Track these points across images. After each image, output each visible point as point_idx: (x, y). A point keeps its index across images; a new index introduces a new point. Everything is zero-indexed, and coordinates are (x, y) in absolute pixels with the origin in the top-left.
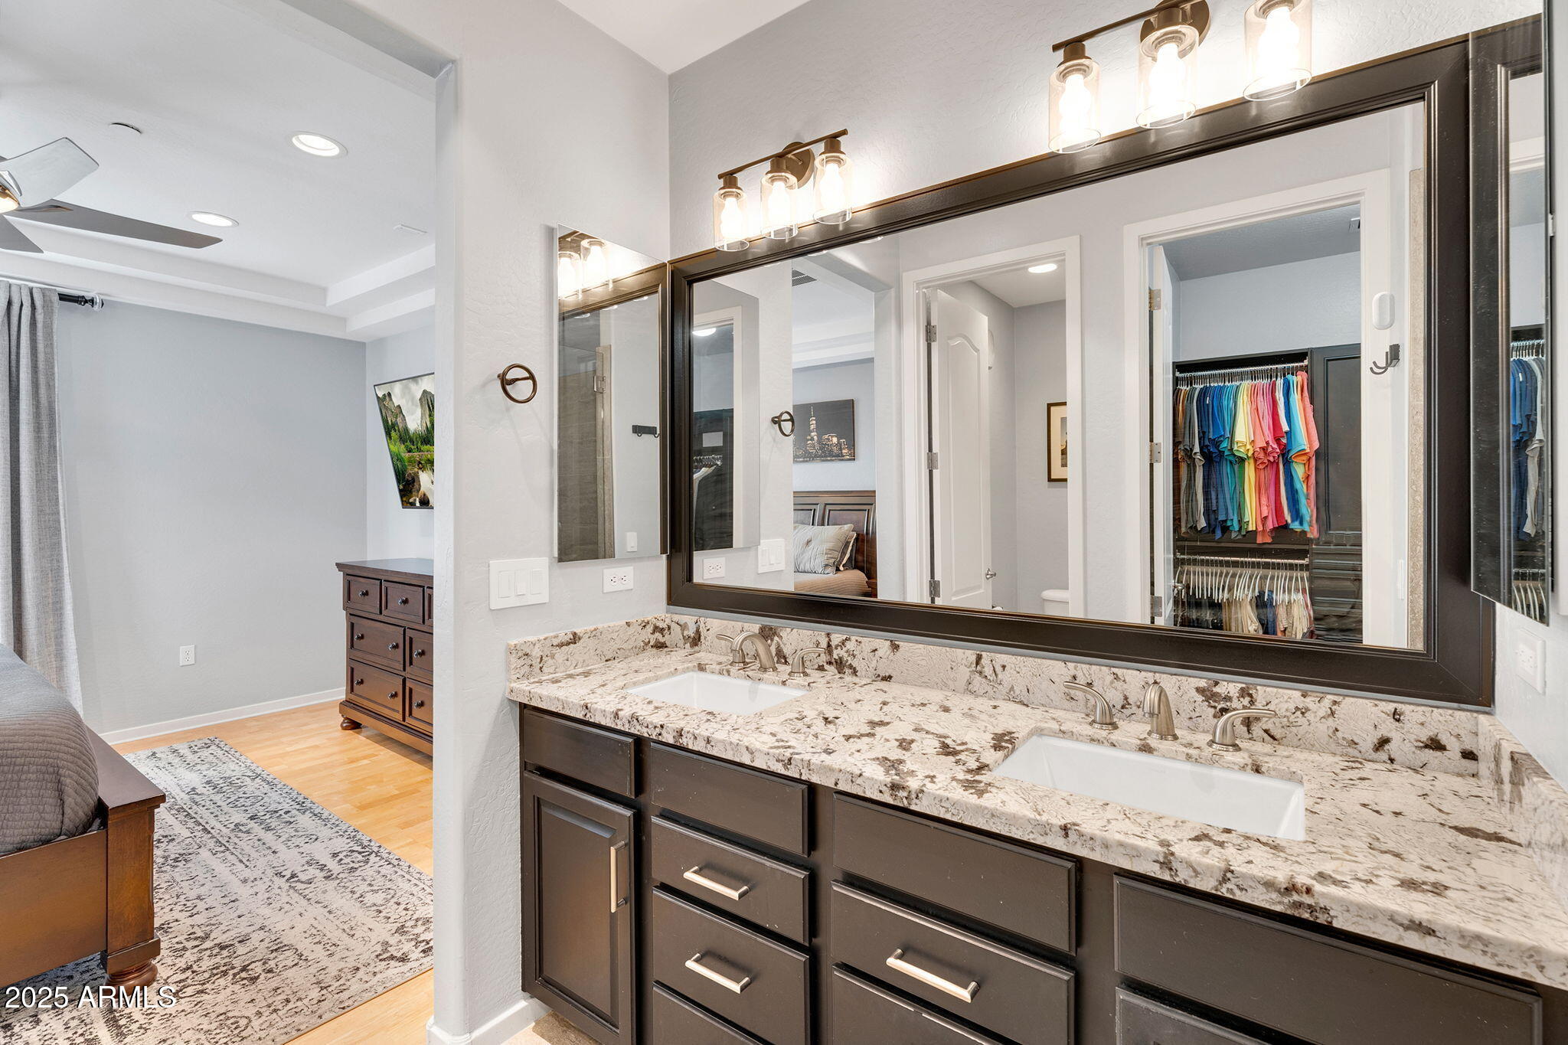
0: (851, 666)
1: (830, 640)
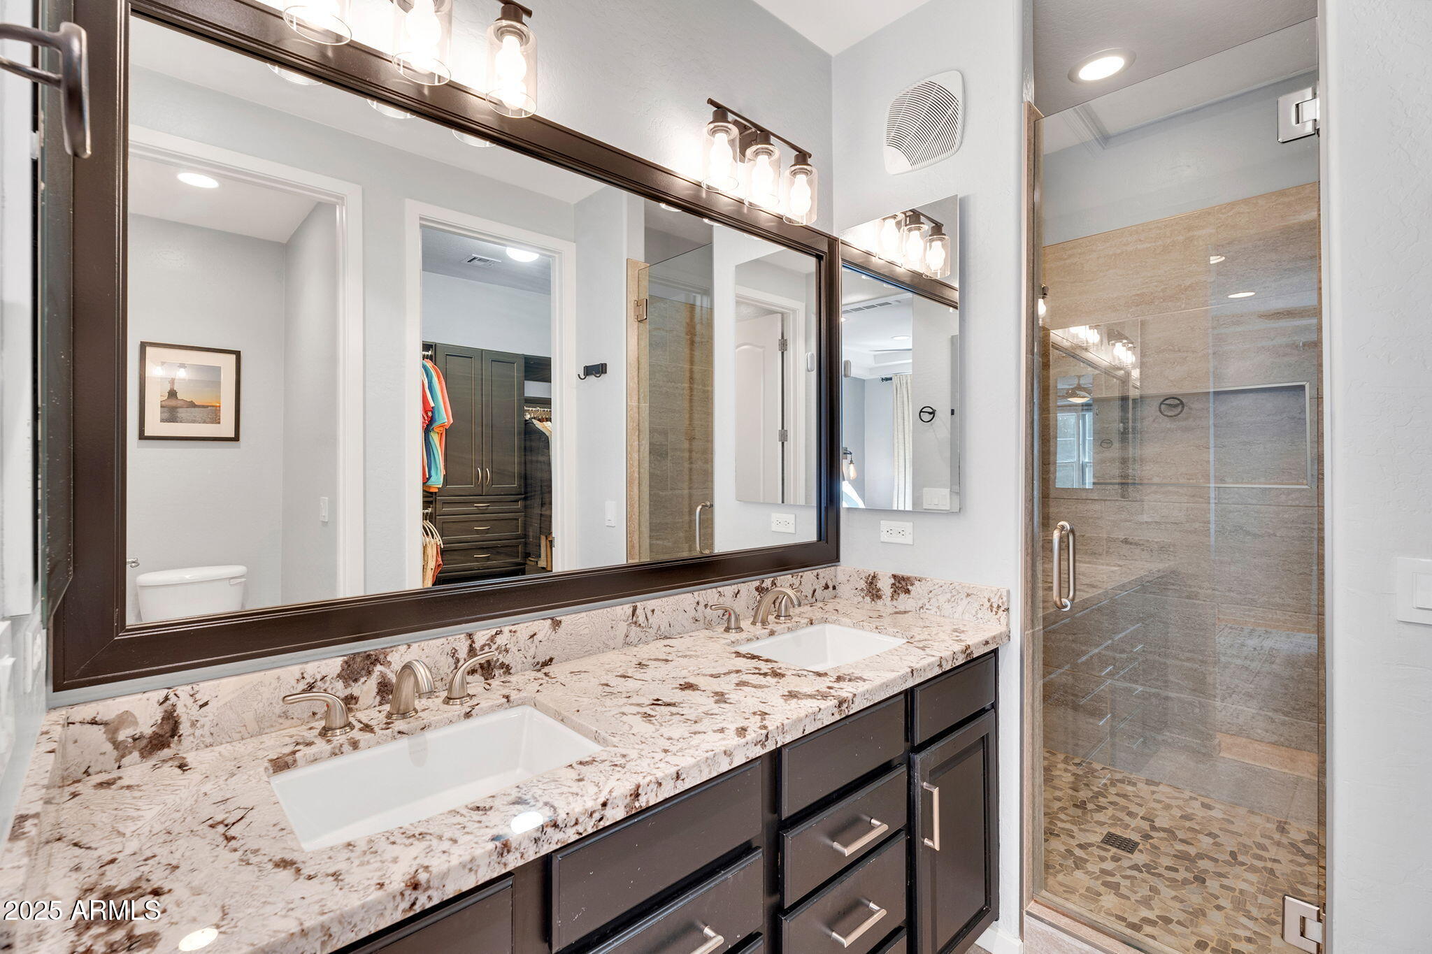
0: (502, 665)
1: (473, 642)
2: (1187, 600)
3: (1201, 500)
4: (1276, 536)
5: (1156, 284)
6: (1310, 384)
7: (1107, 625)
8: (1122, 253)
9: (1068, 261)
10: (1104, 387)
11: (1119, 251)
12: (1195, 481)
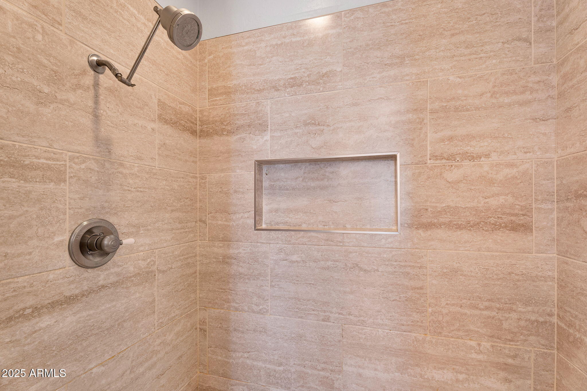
2: (323, 323)
3: (332, 243)
4: (378, 271)
5: (304, 70)
6: (400, 153)
7: (270, 344)
8: (282, 44)
9: (246, 48)
10: (269, 152)
11: (279, 42)
12: (328, 227)
